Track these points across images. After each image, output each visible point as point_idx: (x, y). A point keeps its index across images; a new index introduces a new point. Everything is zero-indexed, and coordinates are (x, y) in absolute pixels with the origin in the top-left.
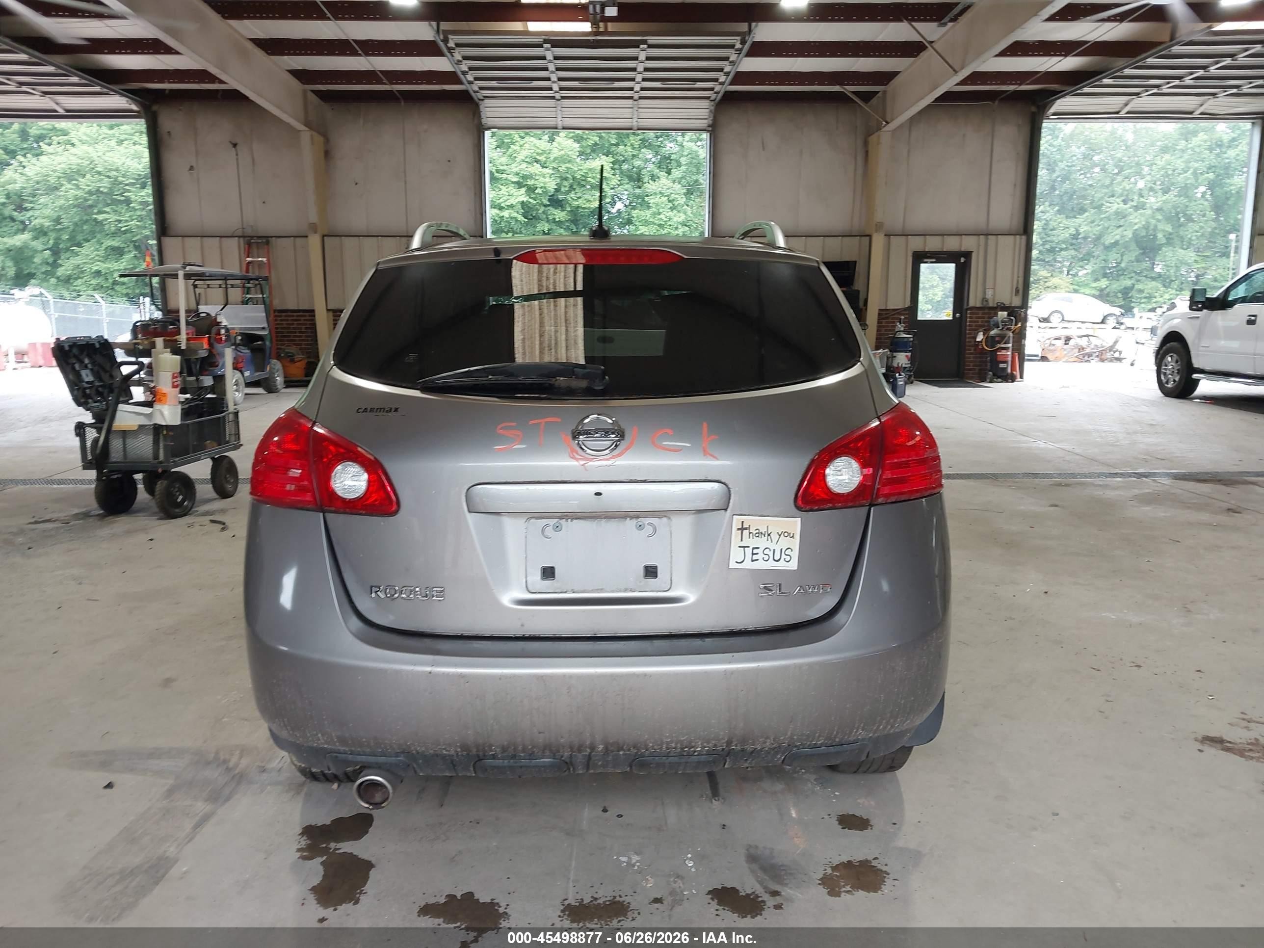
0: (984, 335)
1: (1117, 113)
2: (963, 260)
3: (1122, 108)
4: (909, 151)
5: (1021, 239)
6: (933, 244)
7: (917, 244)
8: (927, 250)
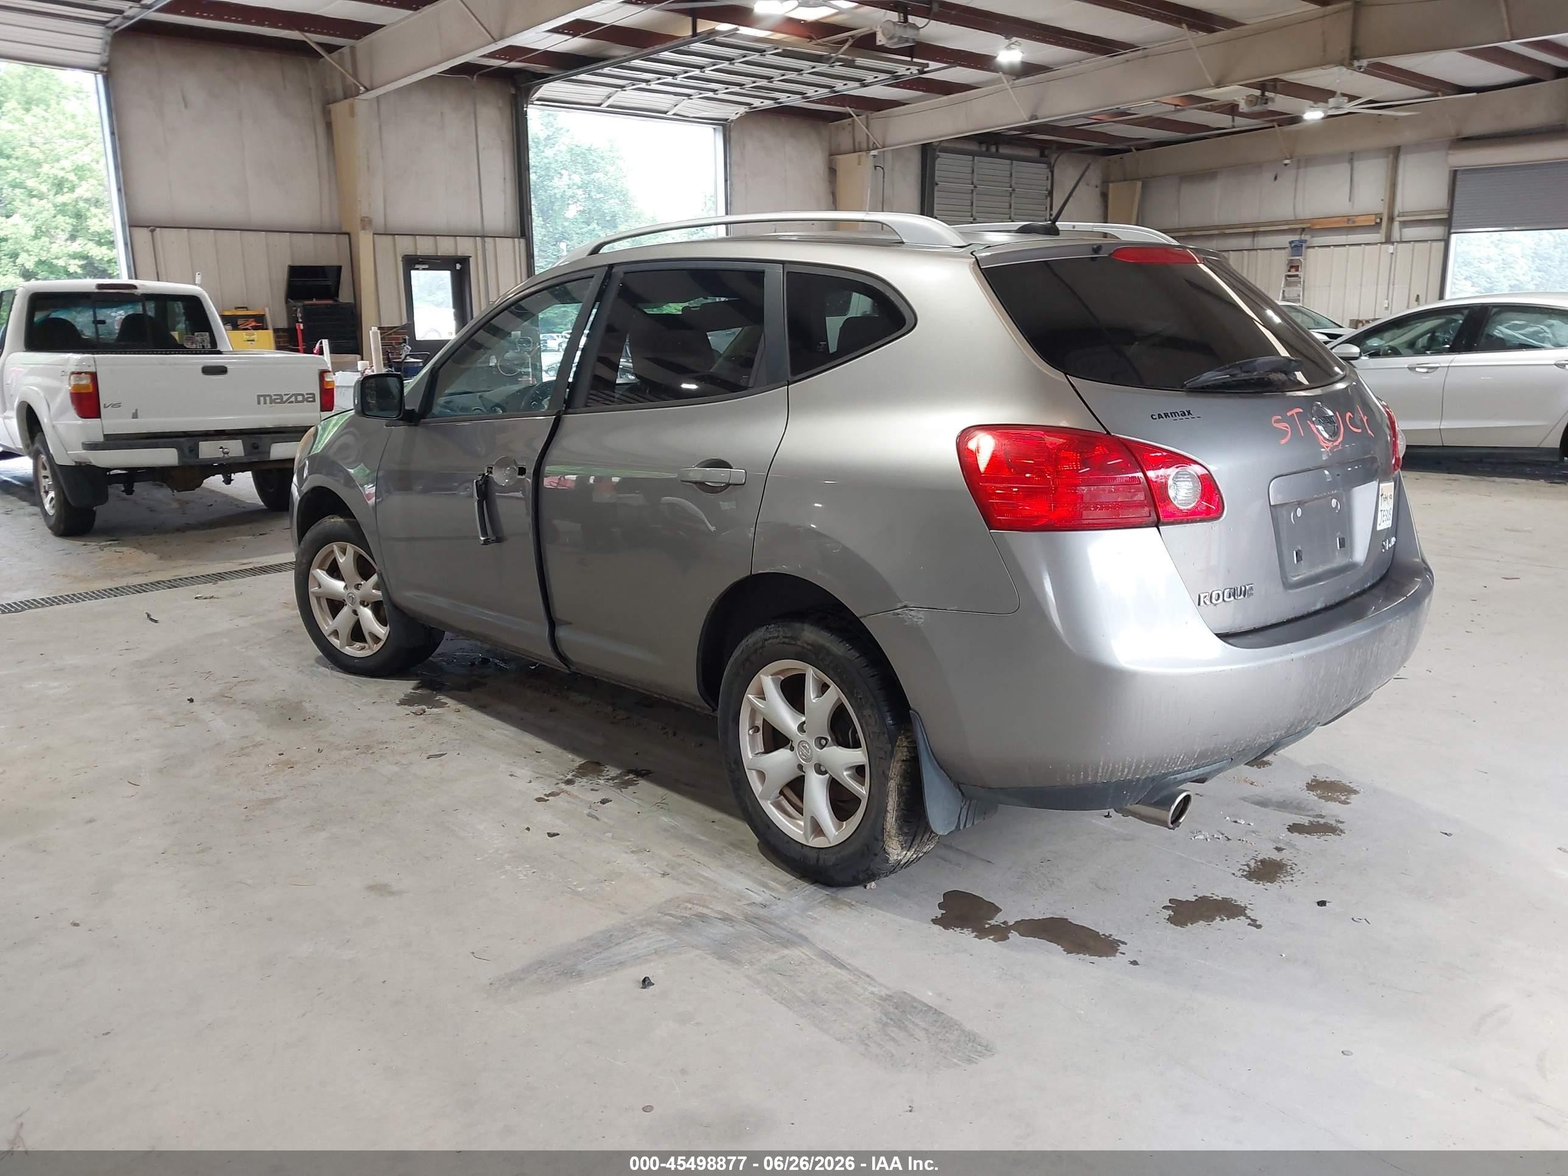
0: (497, 358)
1: (599, 105)
2: (458, 267)
3: (604, 101)
4: (380, 127)
5: (519, 243)
6: (425, 247)
7: (406, 246)
8: (419, 254)
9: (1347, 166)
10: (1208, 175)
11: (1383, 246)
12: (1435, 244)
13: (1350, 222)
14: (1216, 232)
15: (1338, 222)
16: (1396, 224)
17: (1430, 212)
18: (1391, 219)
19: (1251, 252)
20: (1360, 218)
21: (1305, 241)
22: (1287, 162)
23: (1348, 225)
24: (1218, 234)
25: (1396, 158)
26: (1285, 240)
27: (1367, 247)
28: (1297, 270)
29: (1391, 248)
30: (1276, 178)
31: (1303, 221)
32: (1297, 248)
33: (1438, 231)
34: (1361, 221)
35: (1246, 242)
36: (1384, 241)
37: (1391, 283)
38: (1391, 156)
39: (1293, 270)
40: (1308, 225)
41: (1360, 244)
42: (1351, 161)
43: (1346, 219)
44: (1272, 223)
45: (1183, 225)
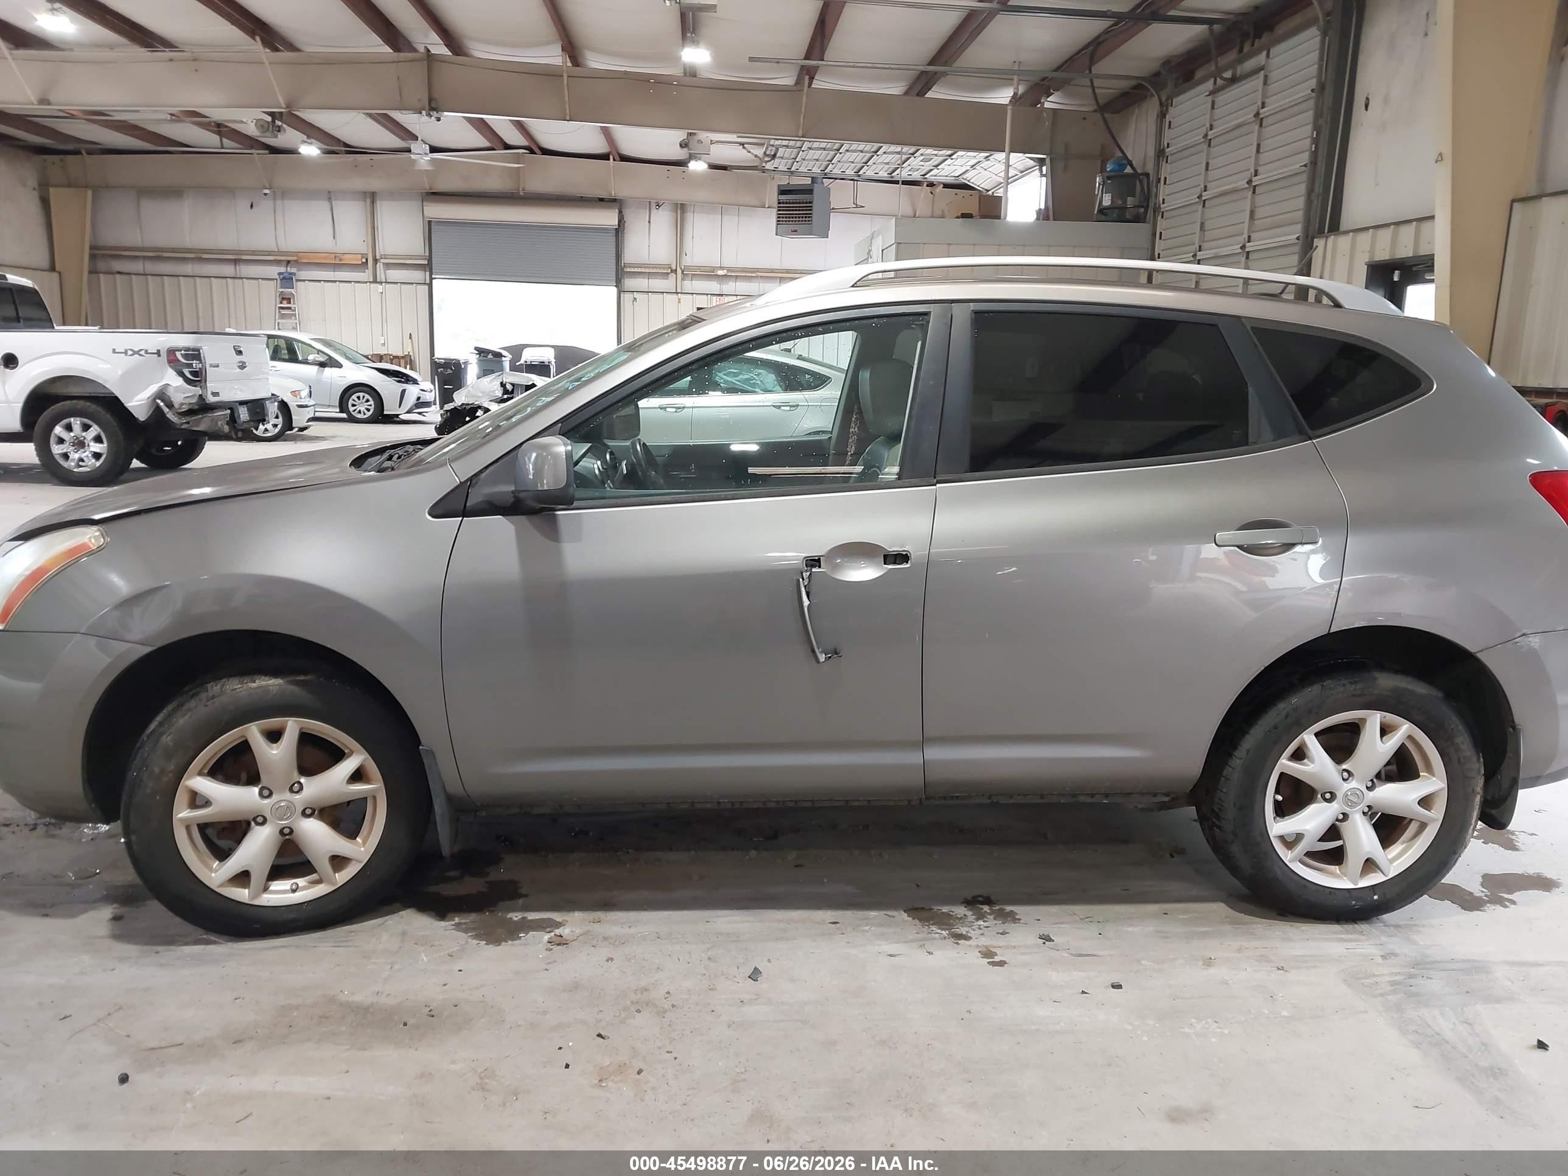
9: (326, 204)
10: (174, 192)
11: (372, 285)
12: (419, 287)
13: (337, 259)
14: (192, 256)
15: (325, 258)
16: (380, 266)
17: (410, 257)
18: (376, 261)
19: (236, 281)
20: (346, 256)
21: (294, 274)
22: (267, 191)
23: (336, 263)
24: (192, 259)
25: (373, 202)
26: (274, 271)
27: (357, 285)
28: (290, 303)
29: (380, 288)
30: (252, 206)
31: (286, 253)
32: (287, 280)
33: (418, 275)
34: (347, 259)
35: (228, 270)
36: (372, 280)
37: (384, 321)
38: (368, 201)
39: (285, 302)
40: (295, 258)
41: (350, 282)
42: (330, 199)
43: (333, 256)
44: (254, 253)
45: (147, 244)
